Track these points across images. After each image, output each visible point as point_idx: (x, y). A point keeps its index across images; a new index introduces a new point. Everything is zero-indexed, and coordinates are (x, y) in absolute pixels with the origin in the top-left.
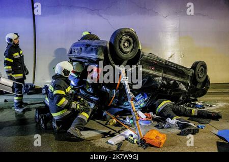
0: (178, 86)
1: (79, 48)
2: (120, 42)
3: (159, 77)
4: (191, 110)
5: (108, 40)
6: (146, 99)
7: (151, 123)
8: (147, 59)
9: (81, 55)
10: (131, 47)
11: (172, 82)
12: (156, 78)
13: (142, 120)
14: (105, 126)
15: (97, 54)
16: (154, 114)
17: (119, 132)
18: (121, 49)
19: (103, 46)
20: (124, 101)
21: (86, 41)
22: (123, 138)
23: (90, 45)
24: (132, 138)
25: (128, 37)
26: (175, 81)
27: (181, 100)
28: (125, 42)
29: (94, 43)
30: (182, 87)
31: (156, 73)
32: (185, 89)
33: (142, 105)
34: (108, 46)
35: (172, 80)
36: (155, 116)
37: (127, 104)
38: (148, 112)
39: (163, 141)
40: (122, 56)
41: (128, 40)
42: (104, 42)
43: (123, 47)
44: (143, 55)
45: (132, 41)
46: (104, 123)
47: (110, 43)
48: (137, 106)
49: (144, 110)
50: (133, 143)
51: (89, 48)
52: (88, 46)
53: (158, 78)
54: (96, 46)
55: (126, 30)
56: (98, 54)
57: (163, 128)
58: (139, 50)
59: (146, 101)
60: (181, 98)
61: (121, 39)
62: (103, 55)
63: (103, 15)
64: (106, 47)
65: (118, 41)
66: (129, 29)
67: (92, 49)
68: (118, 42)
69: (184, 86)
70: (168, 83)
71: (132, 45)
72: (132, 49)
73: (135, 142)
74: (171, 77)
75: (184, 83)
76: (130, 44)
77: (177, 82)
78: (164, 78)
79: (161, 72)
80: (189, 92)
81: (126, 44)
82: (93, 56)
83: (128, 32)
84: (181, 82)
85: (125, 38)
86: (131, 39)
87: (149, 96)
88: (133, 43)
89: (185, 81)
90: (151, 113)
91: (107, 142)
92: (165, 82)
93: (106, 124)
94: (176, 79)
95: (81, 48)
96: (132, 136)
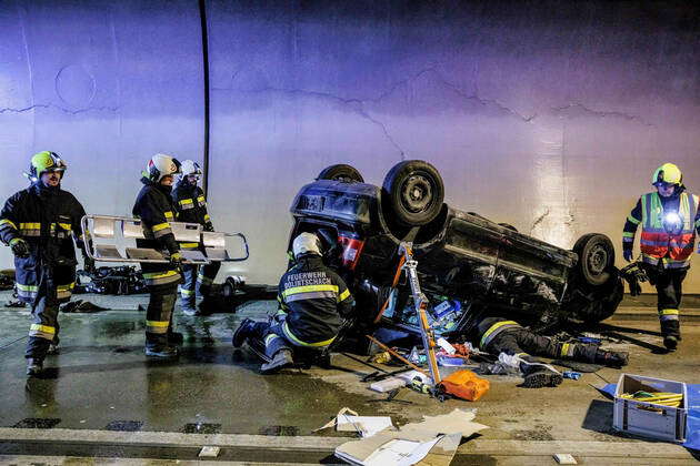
0: (536, 290)
1: (318, 197)
2: (404, 190)
3: (488, 265)
4: (562, 345)
5: (380, 185)
6: (458, 313)
7: (465, 363)
8: (461, 225)
9: (323, 212)
10: (427, 199)
11: (519, 278)
12: (483, 268)
13: (446, 356)
14: (367, 363)
15: (356, 213)
16: (474, 347)
17: (393, 374)
18: (405, 203)
19: (368, 197)
20: (409, 315)
21: (335, 184)
22: (403, 383)
23: (342, 194)
24: (419, 383)
25: (421, 179)
26: (527, 278)
27: (543, 324)
28: (414, 189)
29: (351, 188)
30: (547, 292)
31: (482, 257)
32: (553, 297)
33: (450, 326)
34: (379, 196)
35: (519, 274)
36: (477, 351)
37: (415, 321)
38: (461, 343)
39: (480, 390)
40: (407, 217)
41: (420, 185)
42: (371, 188)
43: (409, 200)
44: (452, 217)
45: (429, 188)
46: (365, 359)
47: (383, 190)
48: (438, 328)
49: (452, 337)
50: (421, 392)
51: (340, 200)
52: (338, 194)
53: (487, 268)
54: (354, 196)
55: (418, 165)
56: (359, 211)
57: (489, 373)
58: (445, 205)
59: (459, 318)
60: (544, 319)
61: (406, 183)
62: (368, 213)
63: (371, 113)
64: (375, 200)
65: (400, 186)
66: (423, 162)
67: (346, 202)
68: (399, 190)
69: (551, 291)
70: (511, 280)
71: (430, 195)
72: (430, 203)
73: (425, 391)
74: (517, 267)
75: (550, 284)
76: (424, 193)
77: (533, 280)
78: (499, 269)
79: (494, 255)
80: (565, 306)
81: (417, 194)
82: (348, 215)
83: (421, 169)
84: (542, 280)
85: (413, 180)
86: (427, 183)
87: (464, 307)
88: (432, 191)
89: (552, 278)
90: (468, 345)
91: (369, 389)
92: (502, 278)
93: (369, 361)
94: (531, 271)
95: (323, 199)
96: (420, 380)
